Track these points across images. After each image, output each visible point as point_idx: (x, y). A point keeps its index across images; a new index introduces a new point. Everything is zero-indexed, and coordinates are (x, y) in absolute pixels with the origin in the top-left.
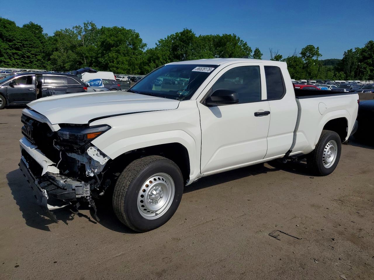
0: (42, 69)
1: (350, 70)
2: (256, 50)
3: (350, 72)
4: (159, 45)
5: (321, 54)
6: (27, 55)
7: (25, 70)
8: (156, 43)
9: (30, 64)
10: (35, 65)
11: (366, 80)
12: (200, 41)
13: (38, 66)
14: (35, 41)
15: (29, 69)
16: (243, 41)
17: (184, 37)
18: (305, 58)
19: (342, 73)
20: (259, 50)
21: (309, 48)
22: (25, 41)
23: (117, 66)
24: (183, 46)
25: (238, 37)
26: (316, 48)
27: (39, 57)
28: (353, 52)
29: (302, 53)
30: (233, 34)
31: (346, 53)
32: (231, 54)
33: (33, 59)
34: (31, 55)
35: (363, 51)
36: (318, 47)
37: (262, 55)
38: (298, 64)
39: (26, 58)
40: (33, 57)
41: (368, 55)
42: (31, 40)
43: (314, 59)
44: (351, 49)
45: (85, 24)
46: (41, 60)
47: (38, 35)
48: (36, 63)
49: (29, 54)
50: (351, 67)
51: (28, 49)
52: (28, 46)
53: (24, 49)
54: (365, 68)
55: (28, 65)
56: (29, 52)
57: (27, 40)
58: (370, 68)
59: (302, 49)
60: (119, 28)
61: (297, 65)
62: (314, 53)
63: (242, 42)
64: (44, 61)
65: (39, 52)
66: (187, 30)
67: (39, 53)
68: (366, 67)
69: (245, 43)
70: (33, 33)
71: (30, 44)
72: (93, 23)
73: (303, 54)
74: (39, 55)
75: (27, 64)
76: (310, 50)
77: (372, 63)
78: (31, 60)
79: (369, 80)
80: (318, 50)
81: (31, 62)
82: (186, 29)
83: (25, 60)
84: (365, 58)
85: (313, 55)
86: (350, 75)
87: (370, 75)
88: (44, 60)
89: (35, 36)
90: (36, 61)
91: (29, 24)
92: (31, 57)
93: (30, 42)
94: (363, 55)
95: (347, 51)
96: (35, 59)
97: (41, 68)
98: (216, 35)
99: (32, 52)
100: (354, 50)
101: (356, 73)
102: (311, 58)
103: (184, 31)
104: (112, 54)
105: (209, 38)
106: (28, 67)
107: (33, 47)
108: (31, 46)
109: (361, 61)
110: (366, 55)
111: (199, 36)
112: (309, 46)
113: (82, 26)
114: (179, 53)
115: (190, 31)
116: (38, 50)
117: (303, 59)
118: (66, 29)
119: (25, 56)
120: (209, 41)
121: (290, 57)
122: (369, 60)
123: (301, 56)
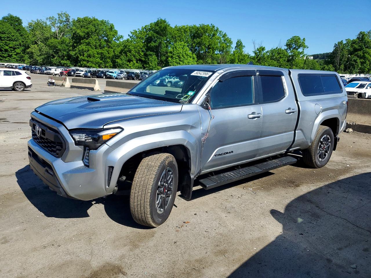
0: (22, 63)
1: (340, 63)
2: (238, 41)
3: (340, 65)
4: (132, 36)
5: (307, 46)
6: (4, 48)
7: (2, 64)
8: (129, 35)
9: (8, 58)
10: (14, 58)
11: (356, 73)
12: (176, 32)
13: (17, 60)
14: (14, 34)
15: (7, 62)
16: (222, 31)
17: (157, 28)
18: (290, 50)
19: (331, 66)
20: (241, 41)
21: (294, 39)
22: (3, 34)
23: (87, 59)
24: (157, 37)
25: (217, 28)
26: (302, 39)
27: (18, 51)
28: (344, 44)
29: (287, 45)
30: (211, 24)
31: (336, 45)
32: (208, 46)
33: (11, 52)
34: (9, 48)
35: (354, 42)
36: (304, 39)
37: (245, 47)
38: (282, 56)
39: (3, 51)
40: (11, 50)
41: (358, 47)
42: (9, 33)
43: (299, 51)
44: (342, 41)
45: (59, 15)
46: (20, 53)
47: (17, 28)
48: (15, 56)
49: (7, 47)
50: (341, 60)
51: (6, 43)
52: (6, 39)
53: (2, 43)
54: (355, 61)
55: (7, 59)
56: (7, 46)
57: (5, 33)
58: (361, 61)
59: (288, 40)
60: (90, 18)
61: (280, 57)
62: (300, 45)
63: (221, 33)
64: (23, 55)
65: (17, 45)
66: (161, 20)
67: (18, 47)
68: (357, 60)
69: (225, 34)
70: (11, 25)
71: (8, 37)
72: (67, 13)
73: (289, 45)
74: (19, 48)
75: (5, 58)
76: (295, 41)
77: (362, 55)
78: (9, 53)
79: (360, 73)
80: (305, 41)
81: (10, 56)
82: (159, 19)
83: (3, 53)
84: (356, 50)
85: (299, 47)
86: (339, 68)
87: (361, 68)
88: (23, 53)
89: (14, 29)
90: (15, 55)
91: (8, 16)
92: (9, 50)
93: (8, 35)
94: (353, 47)
95: (337, 43)
96: (14, 52)
97: (20, 62)
98: (192, 25)
99: (11, 45)
100: (344, 42)
101: (345, 66)
102: (297, 49)
103: (158, 21)
104: (83, 47)
105: (185, 29)
106: (6, 61)
107: (12, 40)
108: (9, 39)
109: (351, 53)
110: (356, 46)
111: (175, 27)
112: (294, 37)
113: (56, 17)
114: (152, 45)
115: (165, 22)
116: (17, 43)
117: (289, 51)
118: (37, 20)
119: (2, 49)
120: (185, 31)
121: (273, 49)
122: (359, 52)
123: (286, 48)
